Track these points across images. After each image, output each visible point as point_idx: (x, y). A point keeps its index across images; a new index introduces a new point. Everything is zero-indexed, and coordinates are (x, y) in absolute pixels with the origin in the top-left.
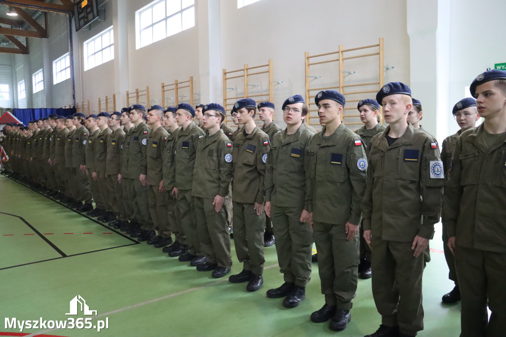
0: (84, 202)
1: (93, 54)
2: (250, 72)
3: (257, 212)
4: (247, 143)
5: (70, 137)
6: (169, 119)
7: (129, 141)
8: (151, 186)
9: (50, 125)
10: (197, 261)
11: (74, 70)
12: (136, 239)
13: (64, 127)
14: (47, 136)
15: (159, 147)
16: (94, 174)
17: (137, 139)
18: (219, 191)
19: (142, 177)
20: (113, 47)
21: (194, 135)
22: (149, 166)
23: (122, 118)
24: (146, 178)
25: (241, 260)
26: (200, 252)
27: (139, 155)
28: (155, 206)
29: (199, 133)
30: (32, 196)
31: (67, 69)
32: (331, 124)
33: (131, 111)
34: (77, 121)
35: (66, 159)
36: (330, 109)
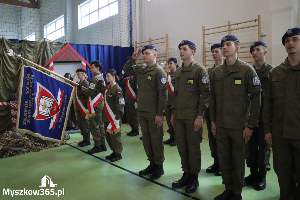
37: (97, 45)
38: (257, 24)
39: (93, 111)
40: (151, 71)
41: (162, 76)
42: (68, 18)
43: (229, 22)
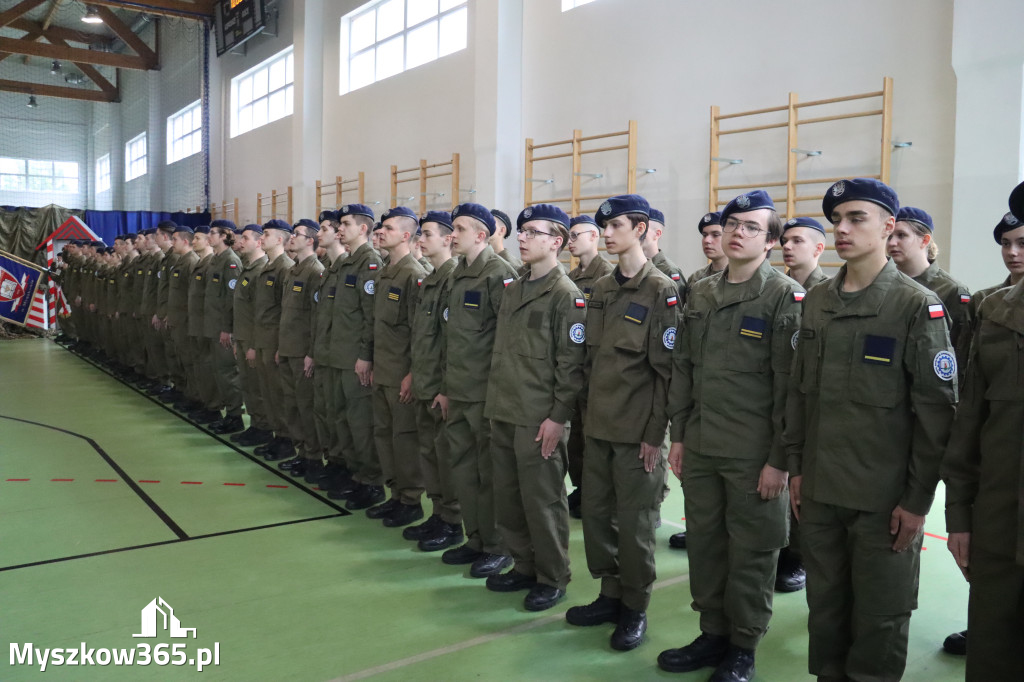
0: (224, 413)
1: (248, 105)
2: (586, 146)
3: (646, 465)
4: (626, 299)
5: (200, 271)
6: (431, 238)
7: (333, 285)
8: (381, 388)
9: (158, 244)
10: (485, 567)
11: (210, 135)
12: (342, 504)
13: (188, 249)
14: (152, 267)
15: (404, 298)
16: (251, 354)
17: (352, 279)
18: (552, 408)
19: (361, 365)
20: (291, 89)
21: (491, 276)
22: (377, 342)
23: (320, 233)
24: (371, 368)
25: (595, 571)
26: (492, 545)
27: (357, 315)
28: (388, 433)
29: (504, 275)
30: (115, 394)
31: (195, 134)
32: (865, 264)
33: (343, 219)
34: (218, 238)
35: (190, 319)
36: (865, 226)
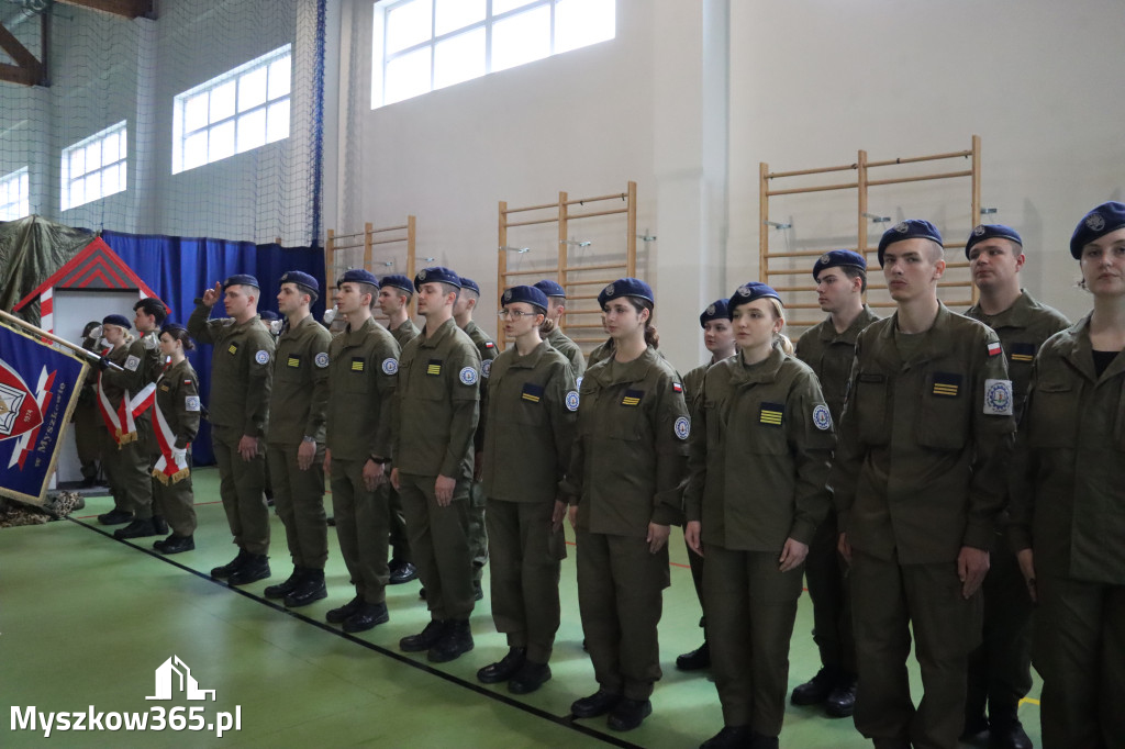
1: (422, 45)
31: (272, 107)
37: (203, 241)
38: (626, 207)
39: (132, 428)
40: (237, 334)
41: (259, 346)
42: (140, 137)
43: (564, 195)
